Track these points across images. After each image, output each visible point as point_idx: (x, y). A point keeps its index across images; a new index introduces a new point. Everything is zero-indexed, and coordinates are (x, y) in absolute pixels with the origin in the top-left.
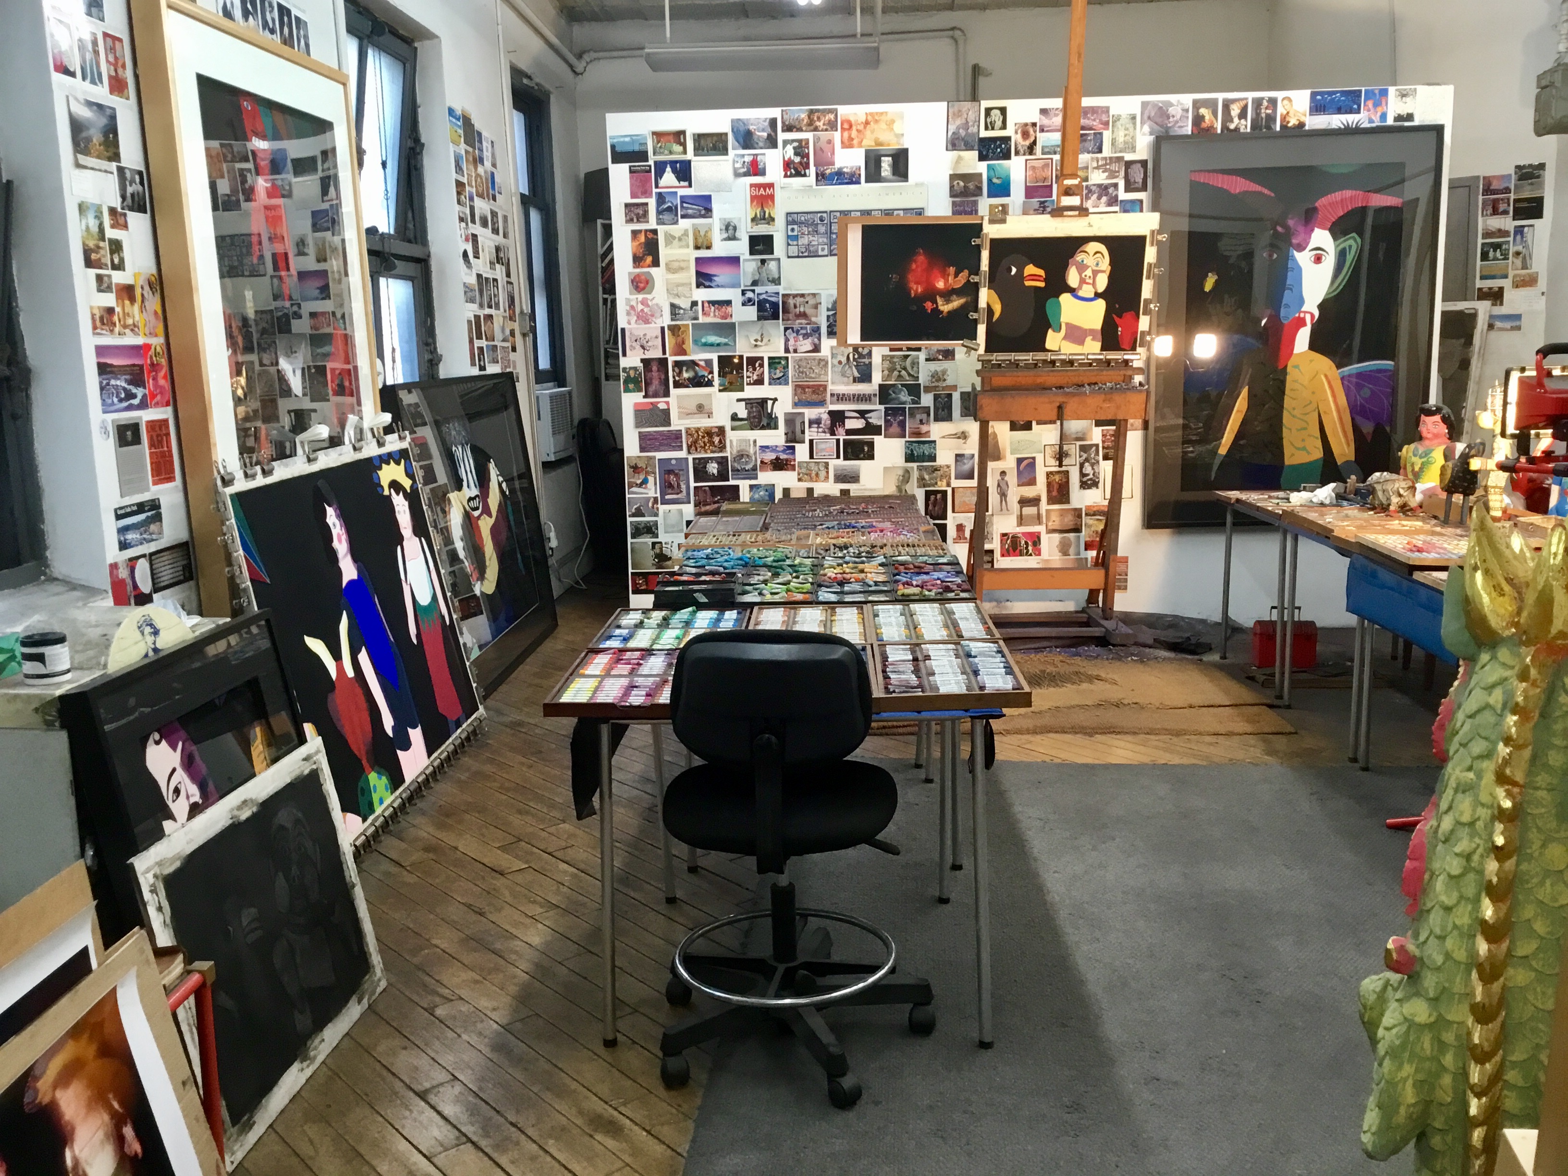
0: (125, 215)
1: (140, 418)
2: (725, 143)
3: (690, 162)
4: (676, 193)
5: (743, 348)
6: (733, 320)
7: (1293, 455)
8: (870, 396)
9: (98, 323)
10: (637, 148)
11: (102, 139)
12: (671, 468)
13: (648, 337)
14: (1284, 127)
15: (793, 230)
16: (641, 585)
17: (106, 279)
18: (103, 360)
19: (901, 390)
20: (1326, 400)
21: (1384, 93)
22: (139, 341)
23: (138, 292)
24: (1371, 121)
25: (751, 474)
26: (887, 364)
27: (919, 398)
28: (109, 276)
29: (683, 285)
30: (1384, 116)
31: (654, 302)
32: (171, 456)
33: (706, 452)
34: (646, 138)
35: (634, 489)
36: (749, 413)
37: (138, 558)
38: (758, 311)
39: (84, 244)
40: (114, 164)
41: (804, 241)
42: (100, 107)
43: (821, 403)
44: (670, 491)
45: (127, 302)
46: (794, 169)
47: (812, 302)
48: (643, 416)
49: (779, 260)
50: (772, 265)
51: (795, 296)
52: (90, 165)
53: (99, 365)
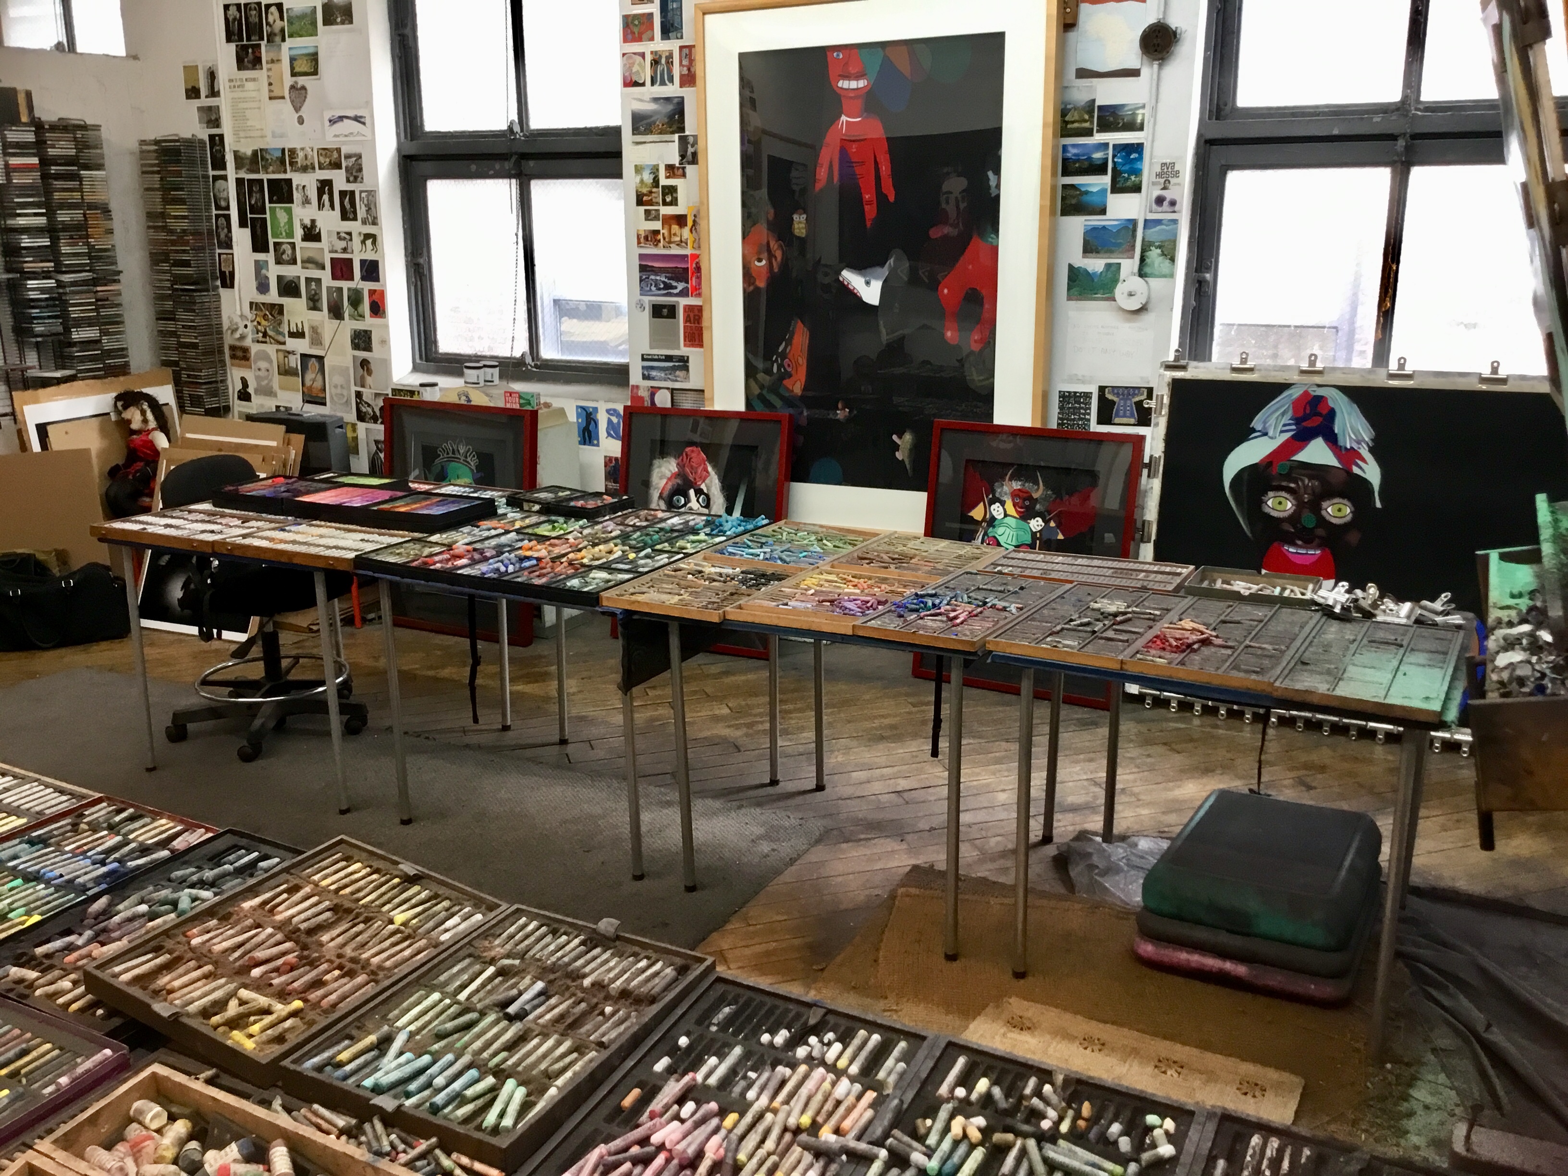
1: (678, 302)
9: (642, 240)
11: (666, 120)
17: (655, 212)
18: (644, 263)
22: (685, 252)
23: (690, 219)
37: (660, 388)
39: (637, 191)
42: (668, 99)
45: (675, 226)
52: (649, 140)
53: (640, 265)
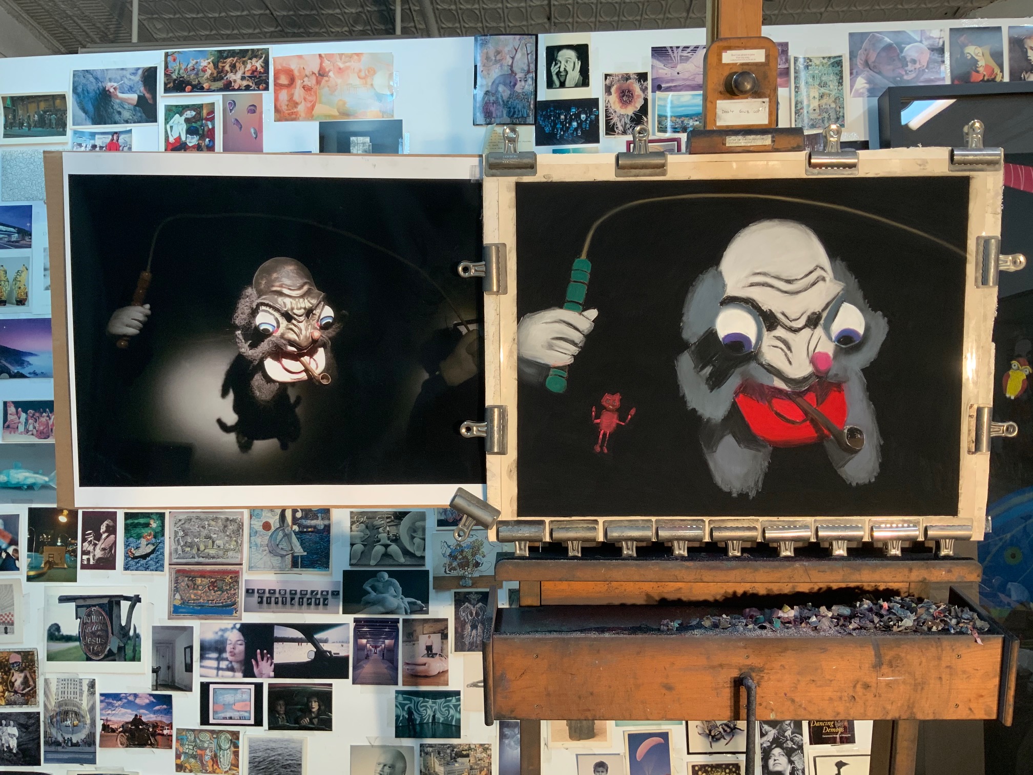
2: (65, 111)
8: (324, 594)
19: (389, 584)
25: (84, 752)
27: (426, 601)
36: (83, 625)
43: (227, 609)
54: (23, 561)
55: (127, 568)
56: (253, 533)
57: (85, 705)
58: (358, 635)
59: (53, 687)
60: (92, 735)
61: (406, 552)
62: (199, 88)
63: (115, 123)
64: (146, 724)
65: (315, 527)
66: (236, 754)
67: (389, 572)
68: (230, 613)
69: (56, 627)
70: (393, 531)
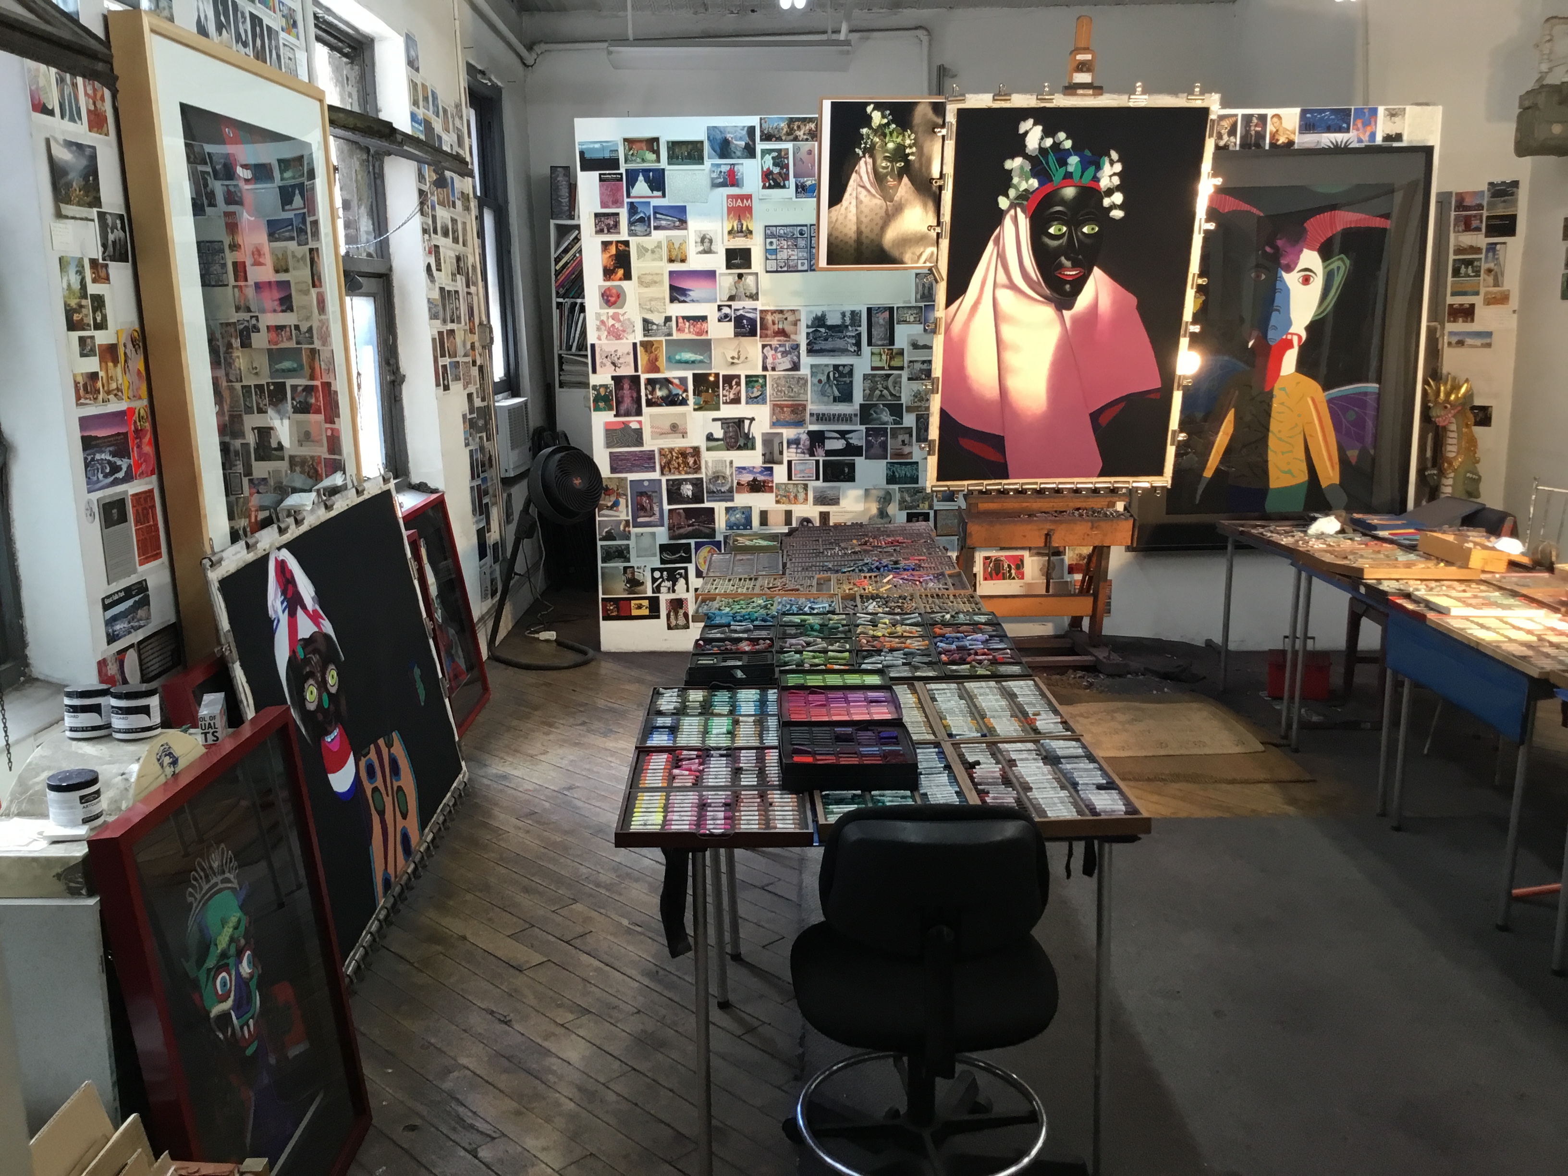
0: (106, 266)
1: (126, 492)
2: (702, 150)
3: (663, 170)
4: (649, 203)
5: (719, 367)
6: (709, 337)
7: (1278, 478)
8: (850, 415)
9: (82, 392)
10: (607, 155)
11: (83, 183)
12: (644, 490)
13: (619, 354)
14: (1273, 145)
15: (771, 243)
16: (612, 611)
17: (89, 341)
18: (86, 434)
19: (883, 410)
20: (1312, 422)
21: (1374, 112)
22: (122, 406)
23: (121, 351)
24: (1360, 141)
25: (728, 496)
26: (868, 383)
27: (902, 418)
28: (92, 338)
29: (656, 299)
30: (1373, 135)
31: (626, 317)
32: (157, 530)
33: (680, 473)
34: (617, 144)
35: (605, 512)
36: (725, 433)
37: (125, 650)
38: (735, 327)
39: (66, 305)
40: (95, 210)
41: (783, 255)
42: (80, 147)
43: (800, 423)
44: (642, 513)
45: (110, 364)
46: (772, 181)
47: (791, 318)
48: (613, 436)
49: (757, 274)
50: (750, 280)
51: (773, 312)
52: (70, 214)
53: (84, 439)
54: (691, 400)
55: (747, 403)
56: (813, 385)
57: (728, 473)
58: (867, 435)
59: (710, 464)
60: (732, 487)
61: (892, 394)
62: (779, 139)
63: (732, 158)
64: (760, 481)
65: (845, 382)
66: (806, 494)
67: (884, 405)
68: (802, 425)
69: (711, 434)
70: (885, 384)
